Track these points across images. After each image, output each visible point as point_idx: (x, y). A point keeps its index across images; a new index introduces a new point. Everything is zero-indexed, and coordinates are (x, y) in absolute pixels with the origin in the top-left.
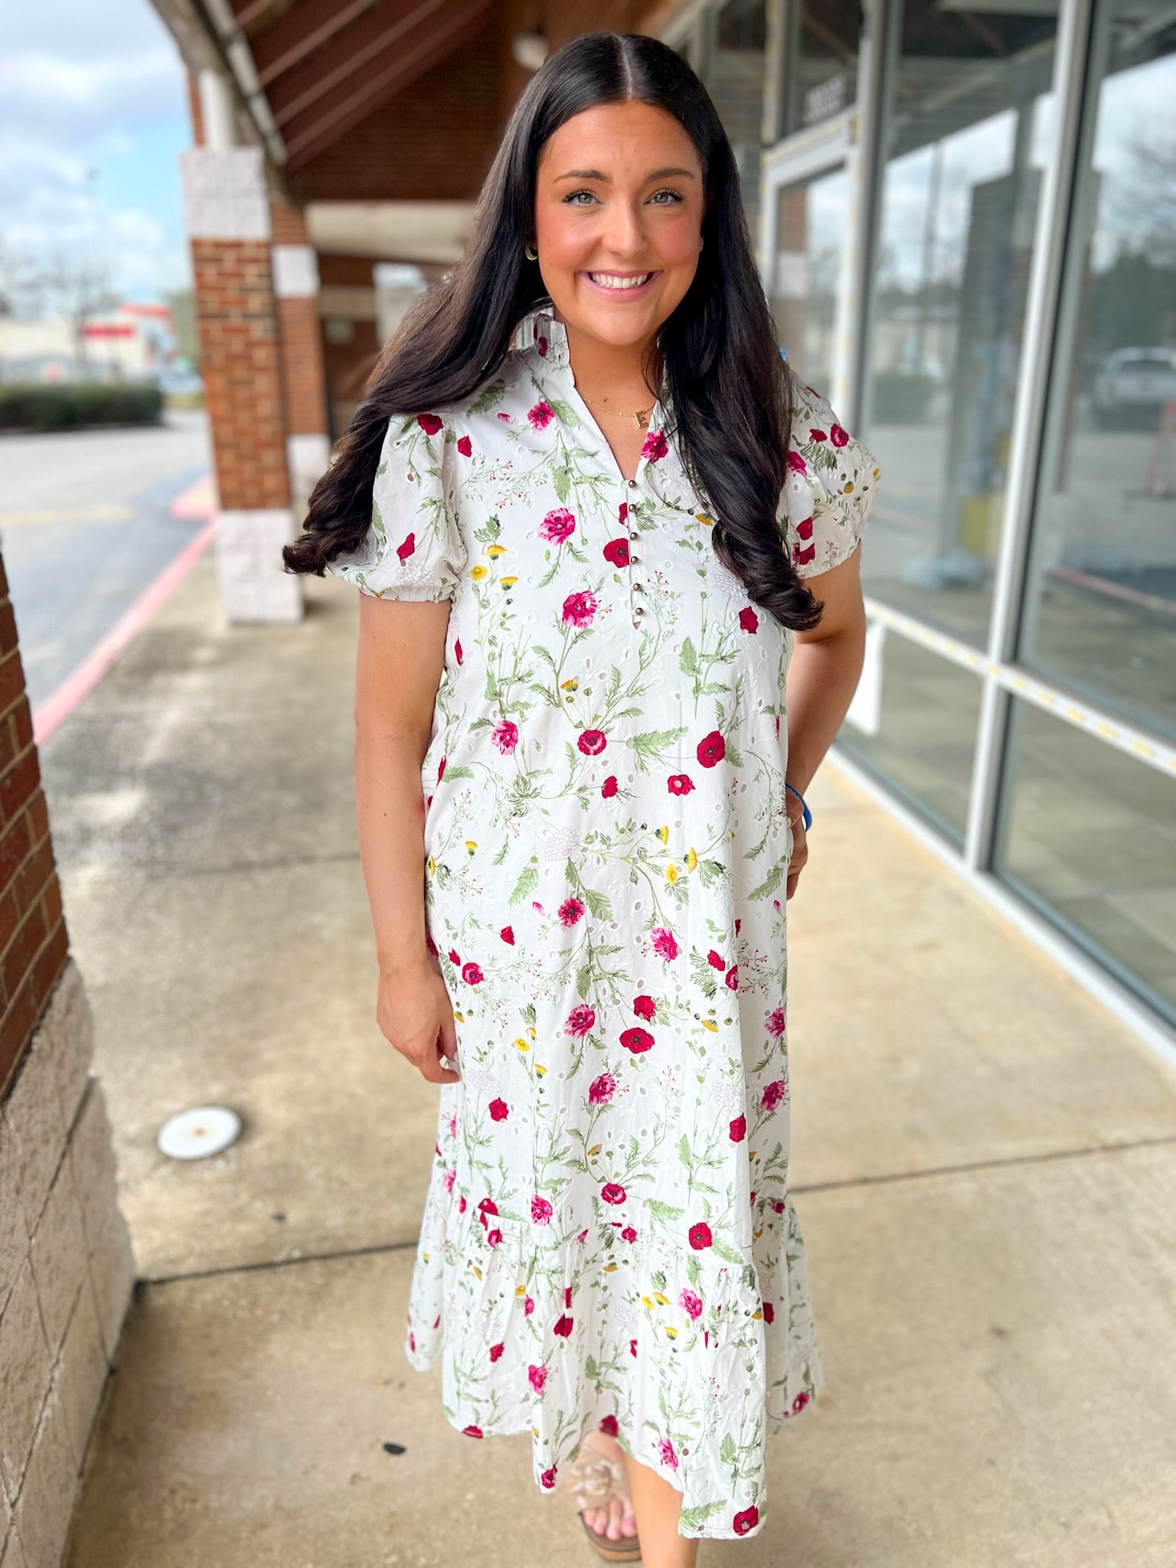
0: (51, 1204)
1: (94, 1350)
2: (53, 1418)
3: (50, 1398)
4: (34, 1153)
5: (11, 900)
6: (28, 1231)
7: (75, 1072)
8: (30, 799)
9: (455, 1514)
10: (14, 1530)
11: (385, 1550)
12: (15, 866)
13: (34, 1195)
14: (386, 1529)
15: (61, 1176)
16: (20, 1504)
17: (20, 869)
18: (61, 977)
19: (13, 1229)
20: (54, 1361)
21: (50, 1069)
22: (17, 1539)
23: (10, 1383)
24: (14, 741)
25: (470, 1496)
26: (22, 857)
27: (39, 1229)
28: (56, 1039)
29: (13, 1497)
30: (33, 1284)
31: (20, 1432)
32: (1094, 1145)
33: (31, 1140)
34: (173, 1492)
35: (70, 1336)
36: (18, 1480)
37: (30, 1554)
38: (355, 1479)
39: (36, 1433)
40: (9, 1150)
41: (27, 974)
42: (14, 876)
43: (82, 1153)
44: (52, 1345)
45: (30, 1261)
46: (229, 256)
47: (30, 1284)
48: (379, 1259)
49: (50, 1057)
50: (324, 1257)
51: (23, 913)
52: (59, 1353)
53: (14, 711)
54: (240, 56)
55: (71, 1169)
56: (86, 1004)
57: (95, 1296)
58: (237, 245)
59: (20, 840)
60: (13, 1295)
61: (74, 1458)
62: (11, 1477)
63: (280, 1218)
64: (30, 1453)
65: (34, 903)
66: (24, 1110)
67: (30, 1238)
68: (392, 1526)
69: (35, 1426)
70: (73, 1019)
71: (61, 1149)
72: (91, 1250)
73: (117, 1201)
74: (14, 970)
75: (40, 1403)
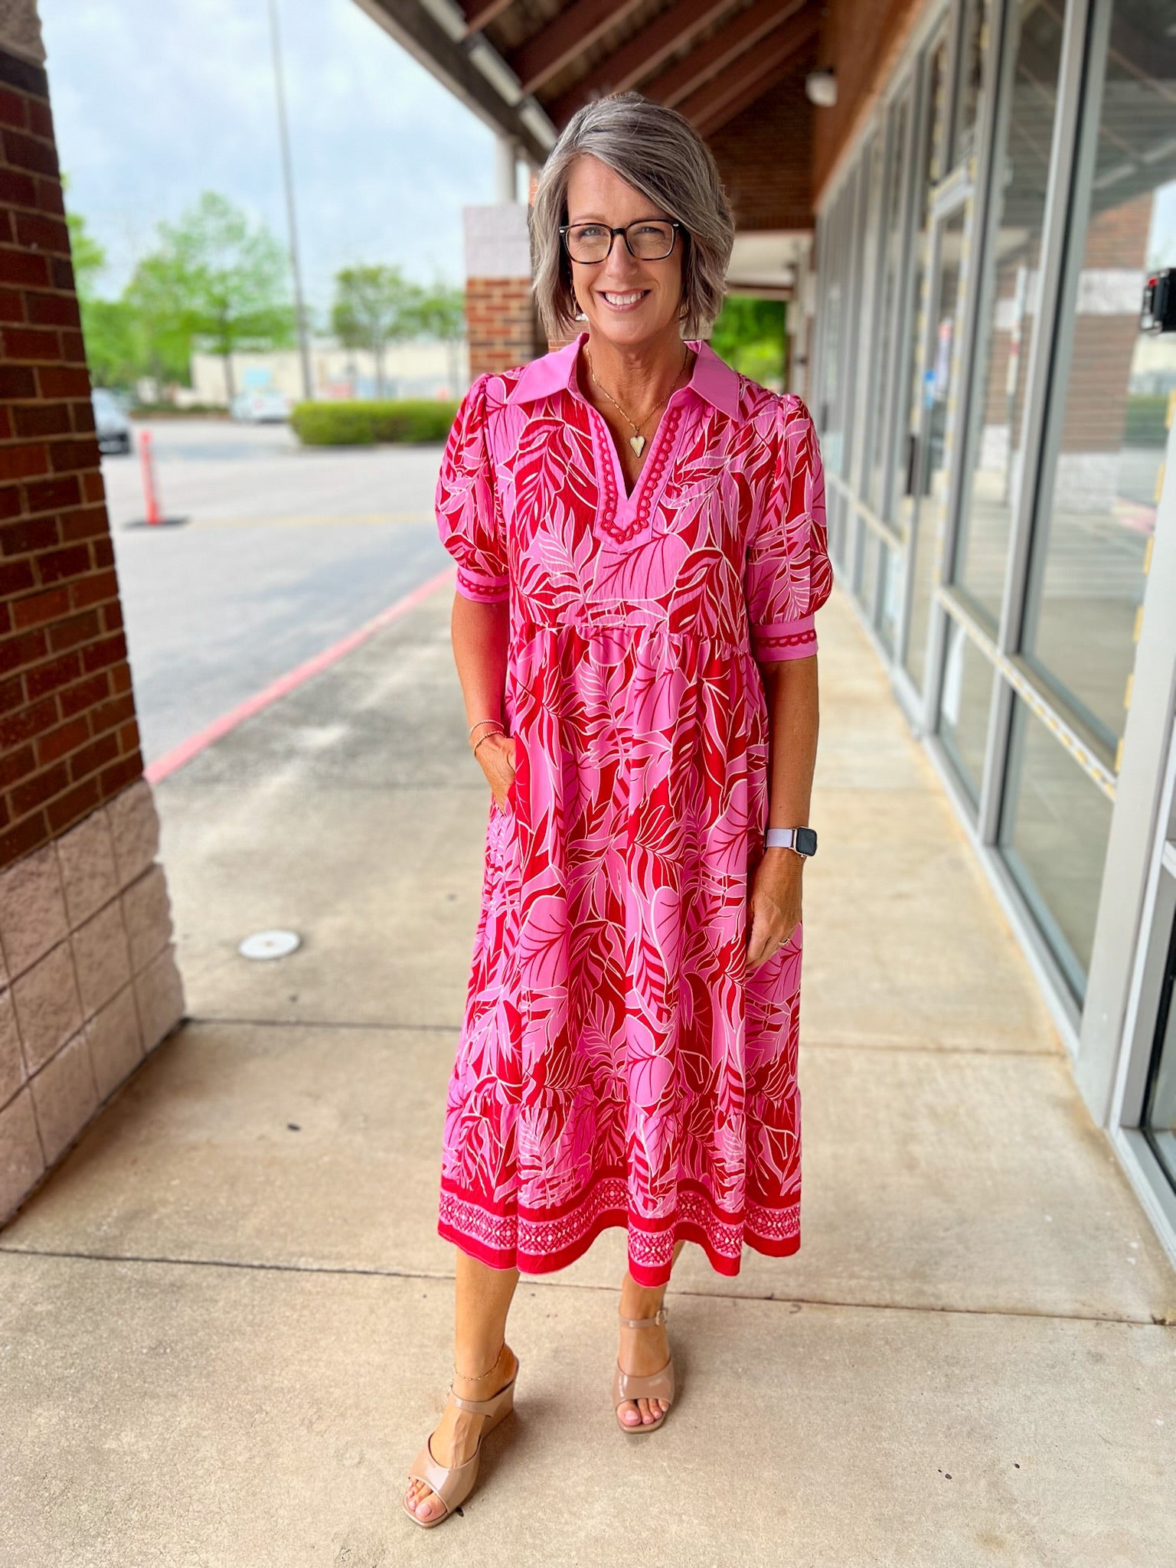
0: (96, 920)
1: (131, 1035)
2: (79, 1051)
3: (78, 1037)
4: (80, 879)
5: (85, 721)
6: (69, 924)
7: (133, 851)
8: (115, 664)
9: (311, 1165)
10: (27, 1091)
12: (91, 702)
13: (77, 905)
14: (266, 1164)
15: (110, 910)
16: (37, 1080)
17: (98, 706)
18: (131, 785)
19: (47, 911)
20: (86, 1018)
21: (103, 836)
22: (28, 1098)
23: (43, 1008)
24: (102, 624)
25: (326, 1159)
26: (100, 698)
27: (82, 931)
28: (116, 821)
29: (32, 1070)
30: (71, 959)
31: (46, 1041)
32: (931, 1046)
33: (79, 871)
34: (152, 1123)
35: (106, 1013)
36: (37, 1065)
37: (44, 1119)
38: (261, 1138)
39: (61, 1050)
40: (54, 865)
41: (94, 773)
42: (90, 708)
43: (133, 904)
44: (86, 1006)
45: (69, 943)
46: (497, 292)
47: (68, 957)
48: (344, 1031)
49: (109, 827)
50: (310, 1024)
52: (92, 1017)
53: (103, 607)
55: (122, 909)
56: (154, 810)
57: (136, 1002)
58: (505, 283)
59: (99, 688)
60: (49, 958)
61: (96, 1089)
62: (31, 1061)
63: (294, 999)
64: (51, 1059)
65: (109, 731)
66: (75, 851)
67: (71, 933)
68: (270, 1163)
69: (59, 1046)
70: (137, 816)
71: (113, 891)
72: (136, 970)
73: (171, 955)
74: (81, 764)
75: (67, 1035)
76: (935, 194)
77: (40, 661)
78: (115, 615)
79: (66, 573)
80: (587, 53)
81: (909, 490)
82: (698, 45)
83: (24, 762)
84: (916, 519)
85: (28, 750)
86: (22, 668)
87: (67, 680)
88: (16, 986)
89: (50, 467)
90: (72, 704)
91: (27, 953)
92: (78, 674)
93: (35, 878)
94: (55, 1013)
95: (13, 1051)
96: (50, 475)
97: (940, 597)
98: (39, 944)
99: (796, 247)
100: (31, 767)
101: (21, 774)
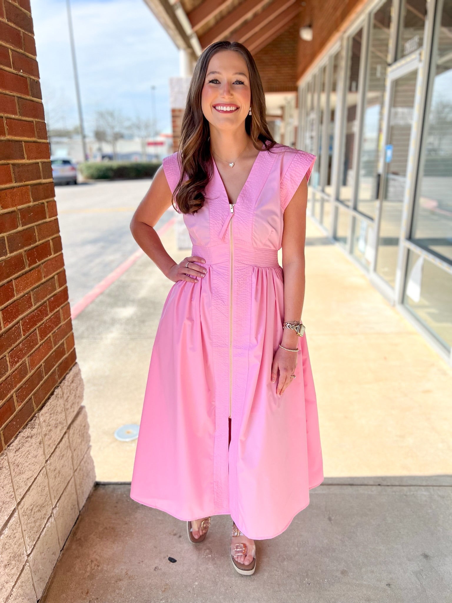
0: (57, 449)
1: (73, 506)
2: (51, 526)
3: (50, 519)
4: (50, 430)
5: (50, 340)
6: (45, 457)
7: (73, 404)
8: (62, 306)
9: (189, 589)
10: (27, 564)
11: (161, 598)
12: (53, 328)
13: (49, 445)
14: (163, 590)
15: (63, 440)
16: (31, 556)
17: (56, 329)
18: (71, 369)
19: (36, 457)
20: (54, 507)
21: (61, 402)
22: (29, 568)
23: (33, 511)
24: (57, 285)
26: (57, 325)
27: (51, 458)
28: (65, 391)
29: (29, 553)
30: (47, 477)
31: (35, 529)
33: (49, 426)
34: (92, 561)
35: (63, 498)
36: (32, 546)
37: (35, 574)
38: (156, 568)
39: (43, 530)
40: (38, 427)
41: (55, 367)
42: (52, 332)
43: (73, 434)
44: (53, 500)
45: (45, 468)
47: (45, 477)
49: (62, 397)
51: (55, 346)
52: (56, 504)
53: (57, 274)
54: (195, 42)
55: (69, 438)
56: (81, 380)
57: (75, 485)
59: (57, 319)
60: (37, 480)
61: (59, 543)
62: (29, 546)
64: (39, 538)
65: (61, 342)
66: (47, 415)
67: (47, 461)
68: (165, 589)
69: (42, 529)
70: (74, 385)
71: (64, 431)
72: (75, 469)
73: (89, 453)
74: (49, 365)
75: (46, 521)
76: (389, 69)
77: (29, 311)
78: (62, 278)
79: (40, 258)
80: (215, 17)
81: (377, 196)
82: (255, 16)
83: (22, 372)
84: (381, 209)
85: (24, 363)
86: (20, 317)
87: (42, 319)
88: (20, 507)
89: (32, 199)
90: (44, 332)
91: (26, 485)
92: (47, 315)
93: (29, 439)
94: (39, 511)
95: (20, 545)
96: (31, 204)
97: (404, 244)
98: (31, 477)
99: (286, 99)
100: (26, 374)
101: (21, 381)
